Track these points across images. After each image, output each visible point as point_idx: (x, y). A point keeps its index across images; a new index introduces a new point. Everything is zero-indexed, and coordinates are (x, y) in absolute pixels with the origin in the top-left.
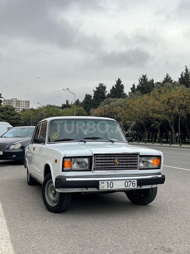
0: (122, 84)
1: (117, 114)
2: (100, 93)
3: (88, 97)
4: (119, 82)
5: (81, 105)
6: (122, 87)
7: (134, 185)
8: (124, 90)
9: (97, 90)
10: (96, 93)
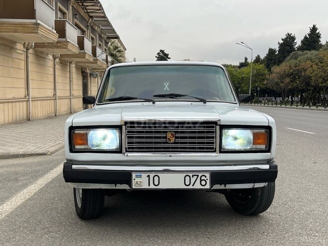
0: (317, 32)
1: (305, 70)
2: (287, 45)
3: (271, 51)
4: (314, 29)
5: (262, 62)
6: (318, 36)
7: (203, 183)
8: (321, 40)
9: (284, 43)
10: (281, 46)
